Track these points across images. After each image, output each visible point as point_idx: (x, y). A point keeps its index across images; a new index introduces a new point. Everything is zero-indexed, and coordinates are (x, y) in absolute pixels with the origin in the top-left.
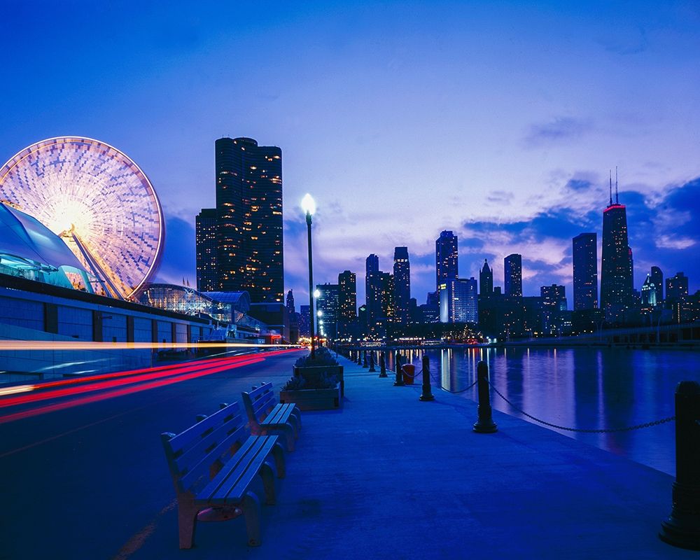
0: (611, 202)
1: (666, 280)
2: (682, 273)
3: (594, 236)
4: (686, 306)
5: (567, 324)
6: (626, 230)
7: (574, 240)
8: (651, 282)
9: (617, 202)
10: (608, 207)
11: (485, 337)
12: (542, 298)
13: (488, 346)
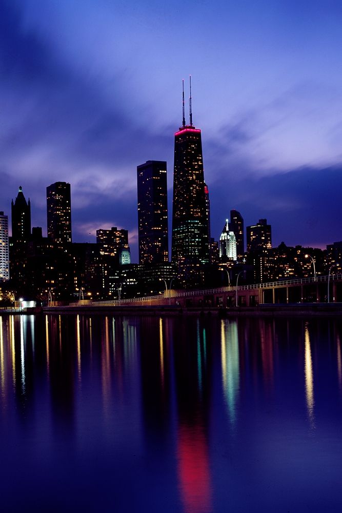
0: (184, 122)
1: (247, 227)
2: (265, 221)
3: (163, 165)
4: (268, 261)
5: (130, 282)
6: (201, 161)
7: (140, 169)
8: (230, 230)
9: (191, 124)
10: (181, 129)
11: (17, 299)
12: (98, 246)
13: (22, 313)
